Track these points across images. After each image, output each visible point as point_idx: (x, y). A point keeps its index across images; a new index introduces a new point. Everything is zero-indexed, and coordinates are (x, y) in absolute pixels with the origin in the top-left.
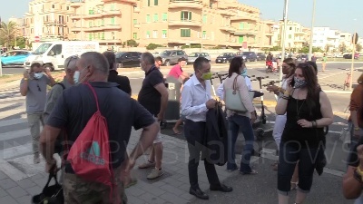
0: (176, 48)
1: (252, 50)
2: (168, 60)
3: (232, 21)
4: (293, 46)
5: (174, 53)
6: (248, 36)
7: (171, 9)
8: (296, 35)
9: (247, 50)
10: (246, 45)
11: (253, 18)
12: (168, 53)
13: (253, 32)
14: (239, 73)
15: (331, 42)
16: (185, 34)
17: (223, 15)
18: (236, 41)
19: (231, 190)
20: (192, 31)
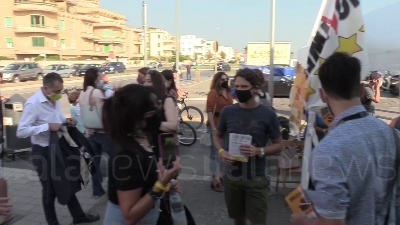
0: (27, 60)
1: (120, 60)
2: (16, 75)
3: (95, 28)
4: (162, 54)
5: (25, 66)
6: (115, 44)
7: (17, 12)
8: (165, 44)
9: (114, 60)
10: (113, 54)
11: (118, 25)
12: (16, 67)
13: (119, 40)
14: (95, 87)
15: (199, 51)
16: (38, 43)
17: (84, 21)
18: (101, 51)
19: (98, 218)
20: (47, 40)
